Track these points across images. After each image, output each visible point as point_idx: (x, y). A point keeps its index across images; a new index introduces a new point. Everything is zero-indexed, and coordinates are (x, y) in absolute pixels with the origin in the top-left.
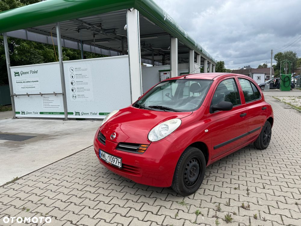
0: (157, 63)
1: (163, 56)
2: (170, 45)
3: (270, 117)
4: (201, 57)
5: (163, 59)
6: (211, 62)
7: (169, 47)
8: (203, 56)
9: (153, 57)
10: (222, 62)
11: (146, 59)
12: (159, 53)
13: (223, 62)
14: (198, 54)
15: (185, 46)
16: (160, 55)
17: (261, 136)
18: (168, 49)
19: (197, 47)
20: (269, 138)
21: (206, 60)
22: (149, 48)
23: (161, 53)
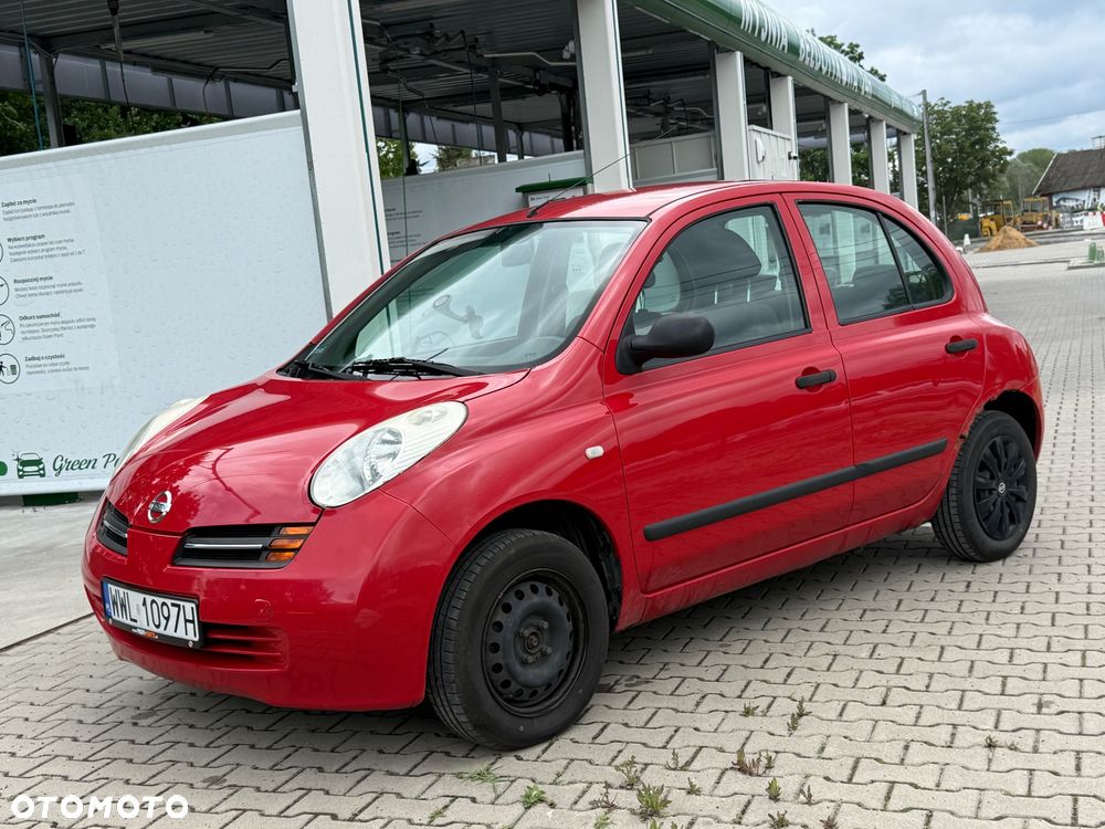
0: (542, 140)
1: (563, 96)
2: (571, 31)
3: (1005, 393)
4: (800, 92)
5: (565, 116)
6: (877, 115)
7: (571, 44)
8: (809, 83)
9: (497, 109)
10: (980, 106)
11: (467, 122)
12: (537, 83)
13: (989, 105)
14: (779, 75)
15: (677, 33)
16: (542, 90)
17: (960, 492)
18: (566, 55)
19: (756, 29)
20: (1019, 499)
21: (841, 103)
22: (463, 55)
23: (546, 78)
